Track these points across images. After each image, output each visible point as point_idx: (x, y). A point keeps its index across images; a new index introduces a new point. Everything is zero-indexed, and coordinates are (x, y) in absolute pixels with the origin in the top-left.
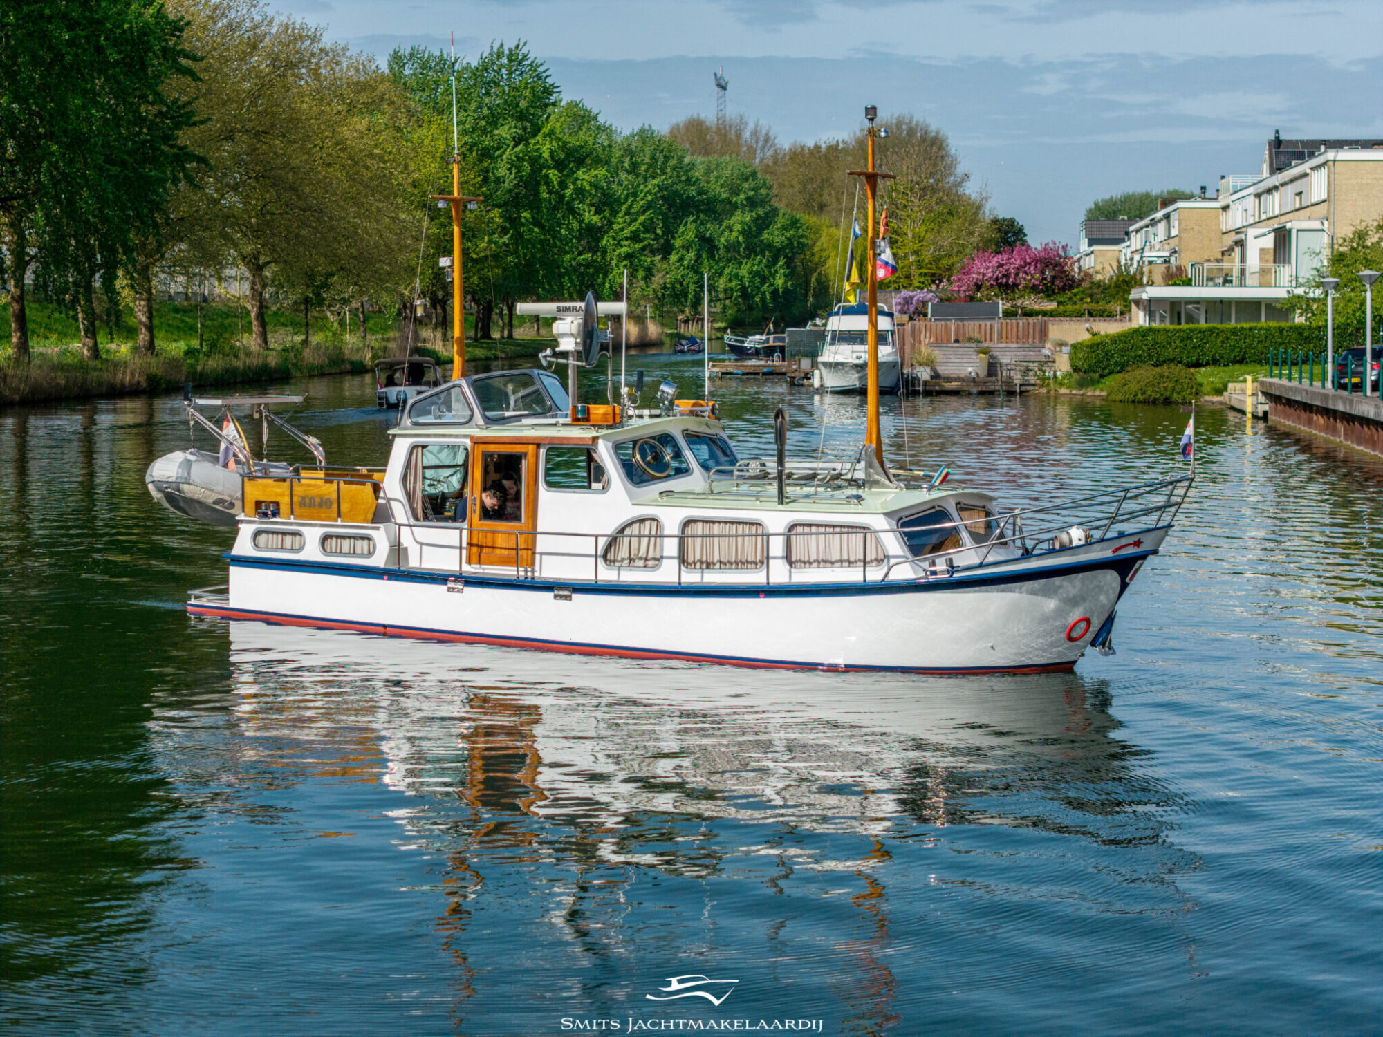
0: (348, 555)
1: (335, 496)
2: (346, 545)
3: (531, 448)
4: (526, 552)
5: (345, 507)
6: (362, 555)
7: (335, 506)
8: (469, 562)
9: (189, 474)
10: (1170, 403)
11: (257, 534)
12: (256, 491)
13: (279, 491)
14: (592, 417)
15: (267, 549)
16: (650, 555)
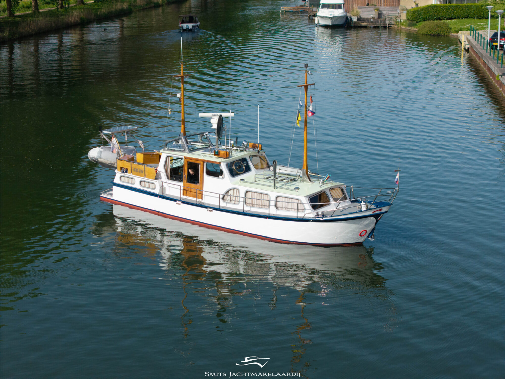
0: (148, 188)
1: (144, 170)
2: (147, 185)
3: (202, 163)
4: (200, 194)
5: (146, 174)
6: (152, 189)
7: (144, 173)
8: (183, 195)
9: (101, 155)
10: (440, 35)
11: (121, 177)
12: (120, 164)
13: (127, 165)
14: (220, 154)
15: (124, 182)
16: (236, 200)
